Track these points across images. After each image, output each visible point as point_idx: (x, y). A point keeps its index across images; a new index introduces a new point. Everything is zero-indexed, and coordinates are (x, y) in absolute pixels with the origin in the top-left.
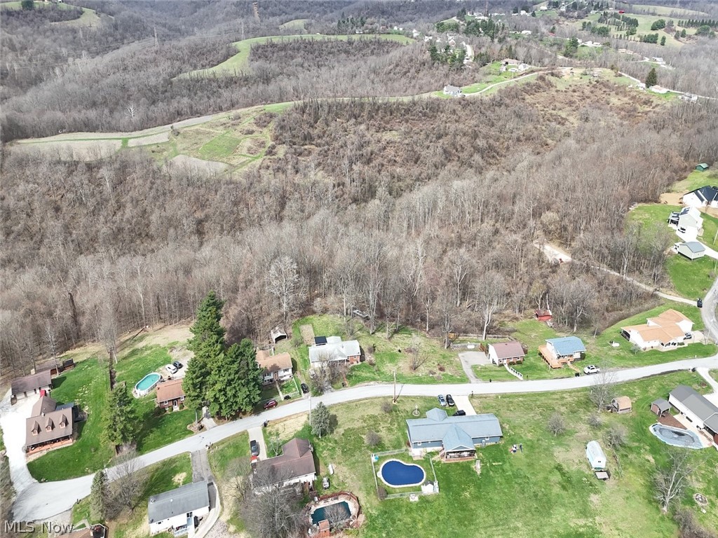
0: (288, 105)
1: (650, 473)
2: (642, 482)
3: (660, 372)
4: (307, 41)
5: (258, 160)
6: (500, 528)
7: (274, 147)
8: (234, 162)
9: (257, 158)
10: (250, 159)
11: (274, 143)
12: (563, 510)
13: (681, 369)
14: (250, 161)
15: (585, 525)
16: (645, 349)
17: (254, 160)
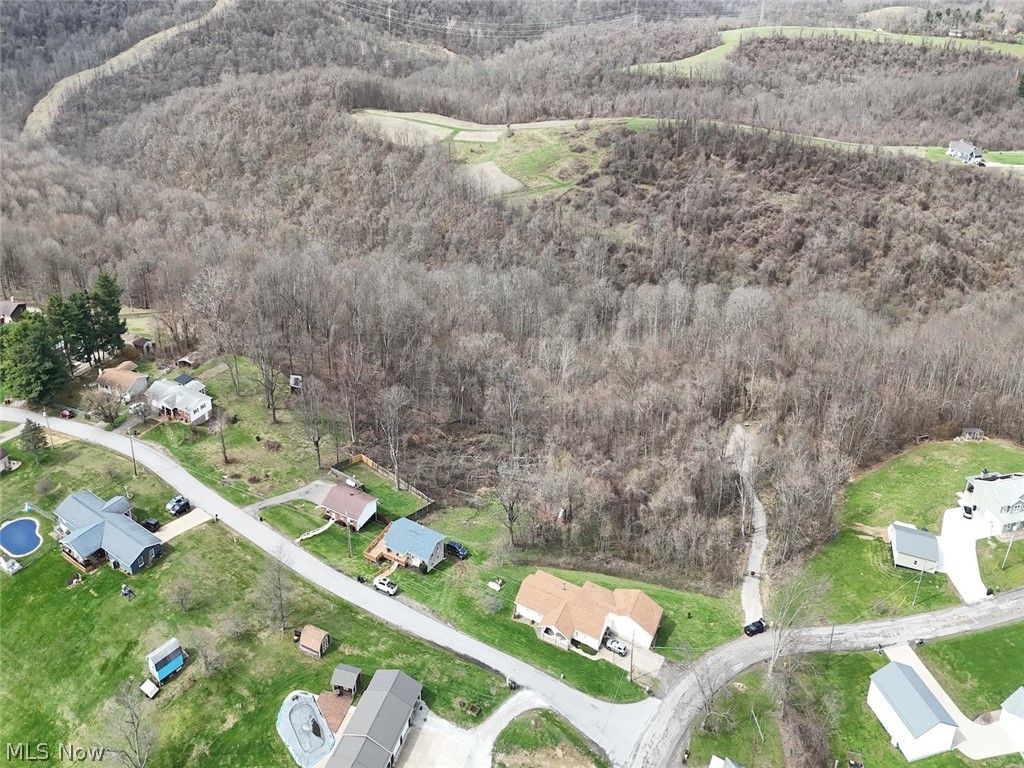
0: (653, 122)
1: (200, 735)
2: (176, 734)
3: (463, 652)
4: (844, 39)
5: (562, 188)
6: (11, 653)
7: (596, 175)
8: (532, 184)
9: (564, 185)
10: (555, 184)
11: (599, 171)
12: (72, 688)
13: (502, 671)
14: (553, 188)
15: (65, 722)
16: (519, 617)
17: (558, 187)
